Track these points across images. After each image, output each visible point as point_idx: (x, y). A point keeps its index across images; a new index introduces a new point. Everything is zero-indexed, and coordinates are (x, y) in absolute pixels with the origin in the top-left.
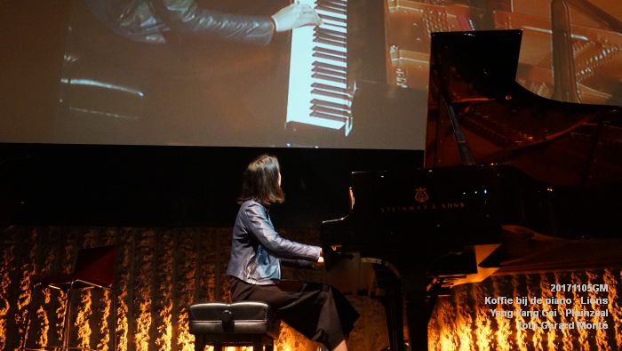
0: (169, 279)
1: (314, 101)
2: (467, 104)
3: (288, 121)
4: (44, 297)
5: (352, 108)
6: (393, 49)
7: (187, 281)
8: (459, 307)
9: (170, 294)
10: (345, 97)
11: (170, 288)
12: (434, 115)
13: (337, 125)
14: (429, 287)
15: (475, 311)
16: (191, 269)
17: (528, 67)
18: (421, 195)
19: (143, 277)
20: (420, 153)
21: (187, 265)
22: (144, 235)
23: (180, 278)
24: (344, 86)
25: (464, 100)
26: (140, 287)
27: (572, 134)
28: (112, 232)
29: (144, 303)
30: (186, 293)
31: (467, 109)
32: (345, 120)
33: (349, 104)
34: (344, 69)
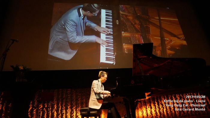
0: (74, 100)
1: (106, 57)
2: (142, 58)
3: (100, 62)
4: (45, 106)
5: (115, 59)
6: (124, 44)
7: (79, 101)
8: (142, 104)
9: (75, 104)
10: (113, 56)
11: (75, 102)
12: (134, 61)
13: (112, 63)
14: (135, 102)
15: (146, 104)
16: (79, 98)
17: (155, 47)
18: (133, 82)
19: (68, 100)
20: (132, 69)
21: (78, 97)
22: (68, 90)
23: (77, 100)
24: (113, 53)
25: (141, 57)
26: (68, 102)
27: (167, 64)
28: (61, 90)
29: (69, 106)
30: (79, 103)
31: (142, 59)
32: (114, 61)
33: (114, 57)
34: (113, 49)
